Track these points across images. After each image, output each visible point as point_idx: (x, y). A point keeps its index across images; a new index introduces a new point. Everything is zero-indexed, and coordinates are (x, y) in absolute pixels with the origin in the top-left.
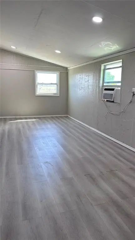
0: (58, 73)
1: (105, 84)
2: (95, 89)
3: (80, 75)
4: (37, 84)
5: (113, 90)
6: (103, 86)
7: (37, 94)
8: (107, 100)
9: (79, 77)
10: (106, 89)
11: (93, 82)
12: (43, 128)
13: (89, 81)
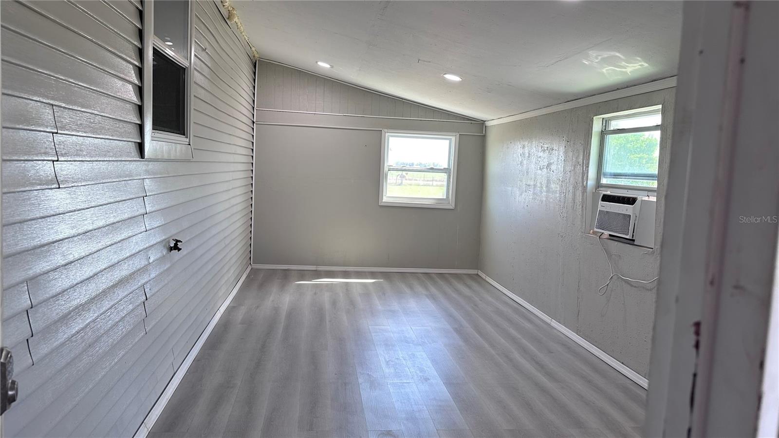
0: (454, 139)
1: (604, 181)
2: (571, 195)
3: (524, 147)
4: (386, 169)
5: (631, 201)
6: (598, 185)
7: (385, 199)
8: (610, 235)
9: (520, 151)
10: (606, 198)
11: (565, 172)
12: (393, 312)
13: (553, 167)
